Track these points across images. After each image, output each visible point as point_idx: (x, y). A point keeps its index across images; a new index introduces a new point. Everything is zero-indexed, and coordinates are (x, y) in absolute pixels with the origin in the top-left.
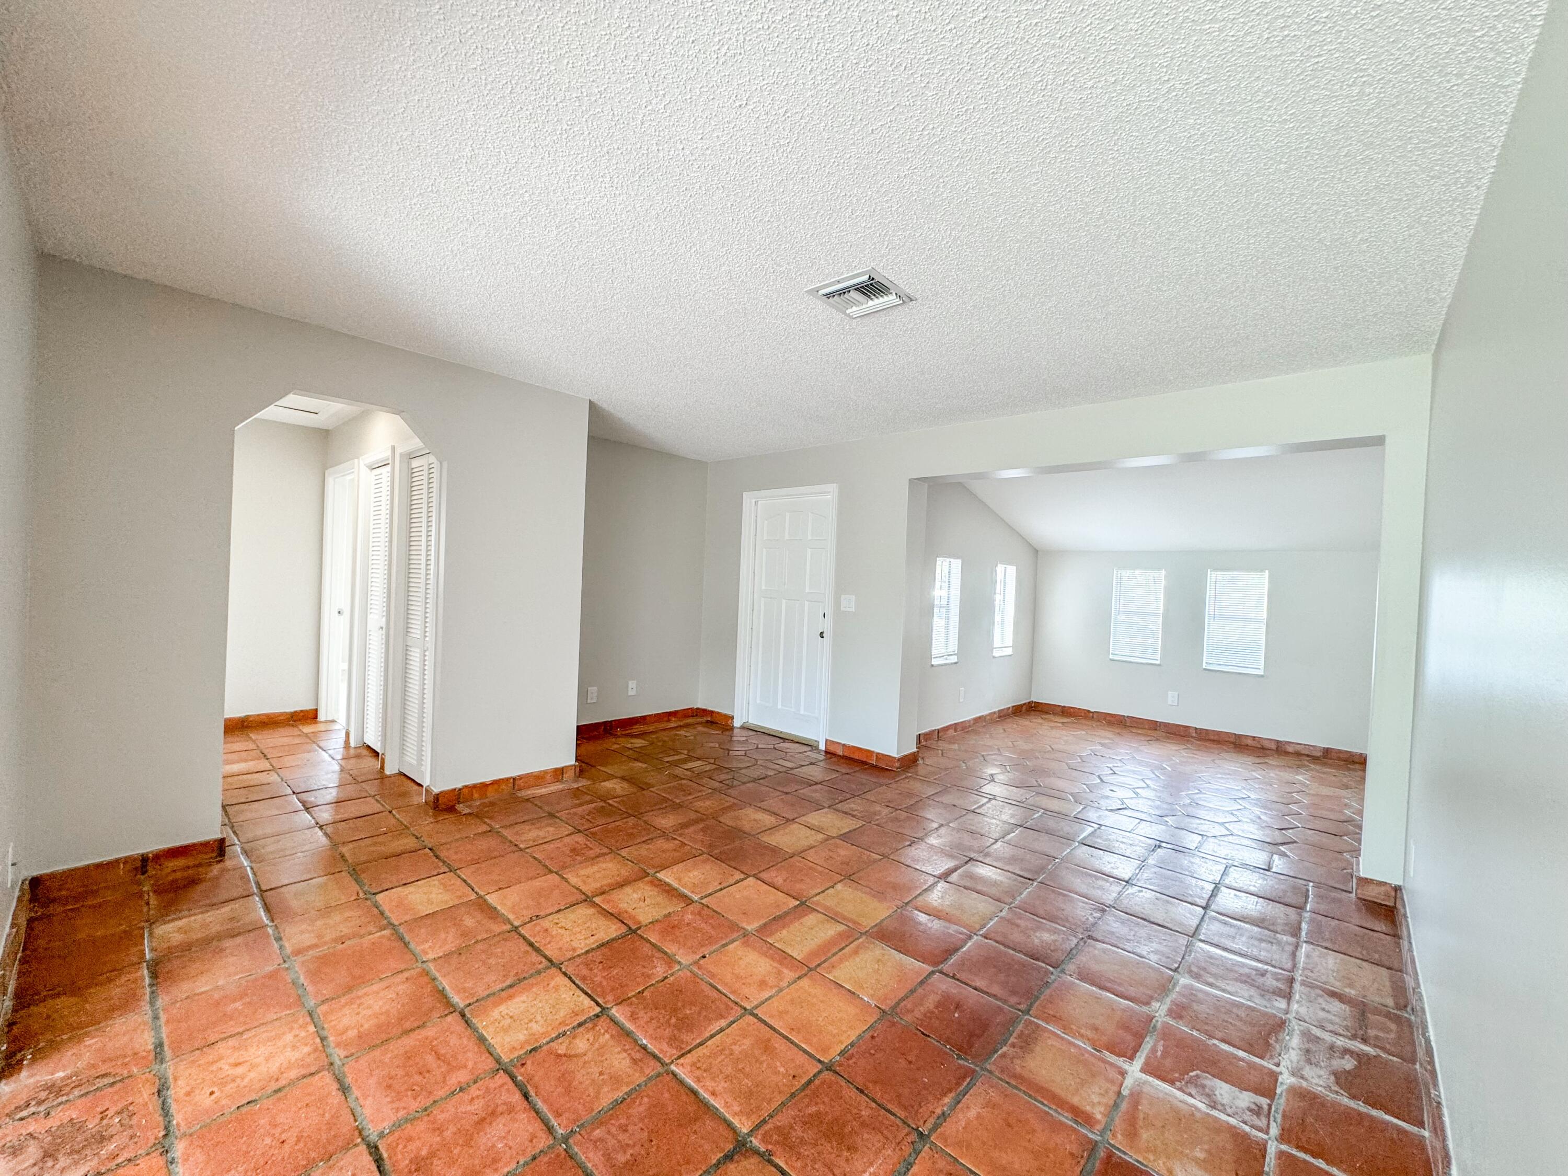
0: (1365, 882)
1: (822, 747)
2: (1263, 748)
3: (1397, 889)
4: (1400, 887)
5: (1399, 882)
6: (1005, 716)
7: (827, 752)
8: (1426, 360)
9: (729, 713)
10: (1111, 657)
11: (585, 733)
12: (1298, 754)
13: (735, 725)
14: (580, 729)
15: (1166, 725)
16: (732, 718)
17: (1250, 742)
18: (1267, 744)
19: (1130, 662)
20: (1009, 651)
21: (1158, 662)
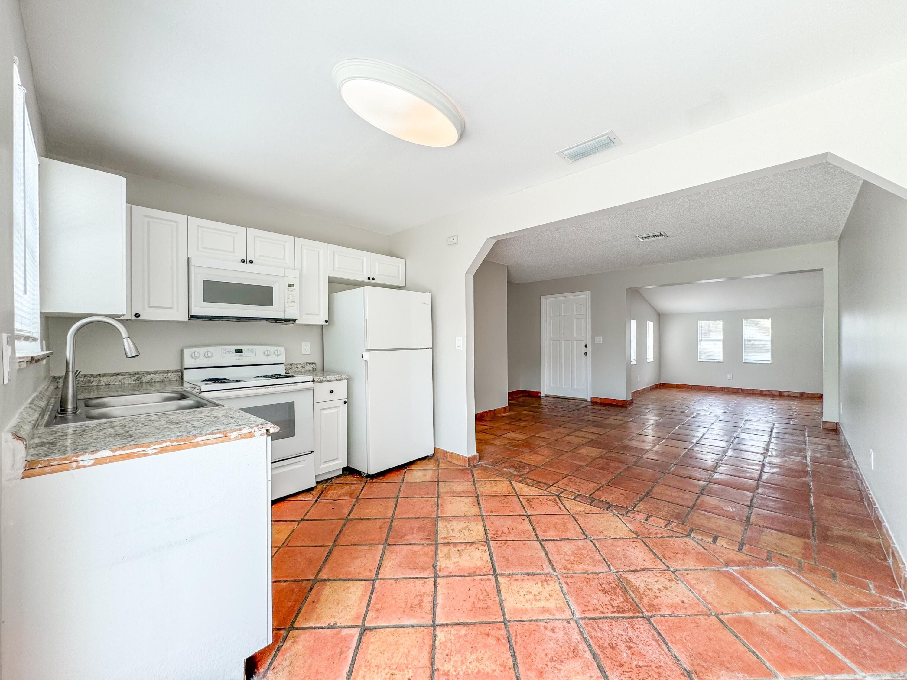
0: (825, 423)
1: (589, 400)
2: (773, 395)
3: (837, 423)
4: (838, 423)
5: (838, 422)
6: (653, 389)
7: (592, 402)
8: (836, 243)
9: (539, 391)
10: (699, 360)
11: (512, 395)
12: (789, 396)
13: (542, 396)
14: (510, 394)
15: (727, 388)
16: (540, 393)
17: (766, 393)
18: (774, 393)
19: (709, 362)
20: (652, 360)
21: (722, 361)
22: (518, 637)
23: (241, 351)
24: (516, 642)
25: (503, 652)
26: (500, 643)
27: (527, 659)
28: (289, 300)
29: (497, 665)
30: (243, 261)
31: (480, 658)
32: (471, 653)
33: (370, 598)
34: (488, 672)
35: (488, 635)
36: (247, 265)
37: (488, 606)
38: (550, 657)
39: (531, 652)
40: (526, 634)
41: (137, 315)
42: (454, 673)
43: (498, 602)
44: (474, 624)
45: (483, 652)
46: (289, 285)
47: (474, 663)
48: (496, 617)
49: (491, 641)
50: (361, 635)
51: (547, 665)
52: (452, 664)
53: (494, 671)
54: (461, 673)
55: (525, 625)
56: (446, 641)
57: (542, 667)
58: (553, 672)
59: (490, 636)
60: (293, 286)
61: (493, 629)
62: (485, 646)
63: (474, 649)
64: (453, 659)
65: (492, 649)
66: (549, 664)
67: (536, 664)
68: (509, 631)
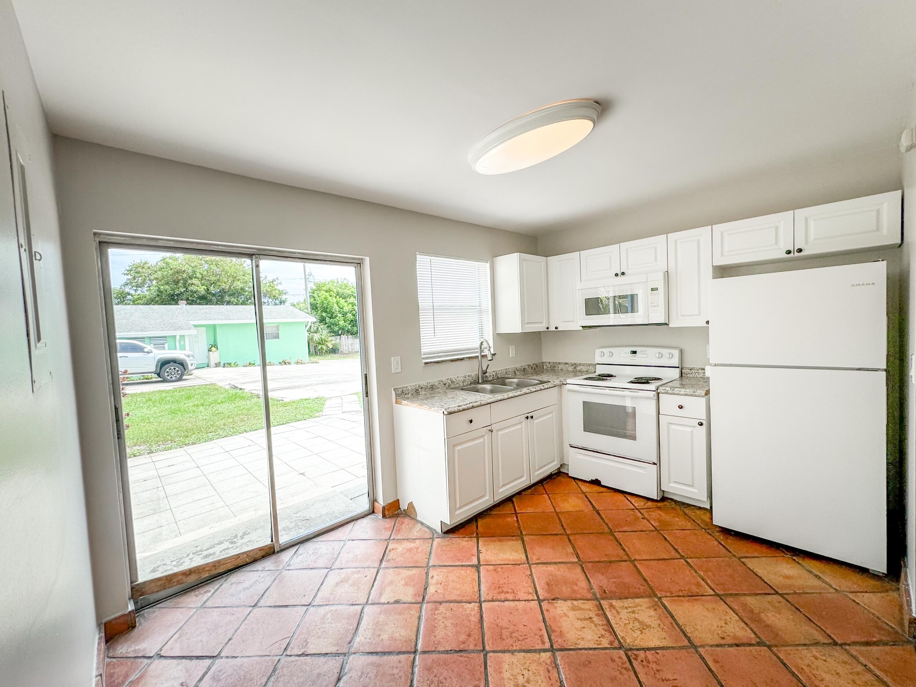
22: (466, 659)
23: (635, 352)
24: (461, 656)
25: (450, 645)
26: (460, 643)
27: (443, 662)
28: (652, 305)
29: (440, 639)
30: (617, 275)
31: (447, 628)
32: (452, 623)
33: (509, 564)
34: (434, 633)
35: (469, 635)
36: (621, 278)
37: (503, 639)
38: (443, 681)
39: (449, 666)
40: (469, 666)
41: (556, 328)
42: (436, 613)
43: (510, 648)
44: (482, 627)
45: (452, 631)
46: (652, 290)
47: (442, 625)
48: (490, 645)
49: (463, 637)
50: (472, 566)
51: (435, 676)
52: (444, 612)
53: (435, 637)
54: (436, 617)
55: (481, 667)
56: (464, 608)
57: (434, 672)
58: (428, 680)
59: (468, 637)
60: (657, 289)
61: (475, 640)
62: (458, 633)
63: (455, 625)
64: (447, 612)
65: (454, 637)
66: (437, 679)
67: (437, 668)
68: (474, 653)
